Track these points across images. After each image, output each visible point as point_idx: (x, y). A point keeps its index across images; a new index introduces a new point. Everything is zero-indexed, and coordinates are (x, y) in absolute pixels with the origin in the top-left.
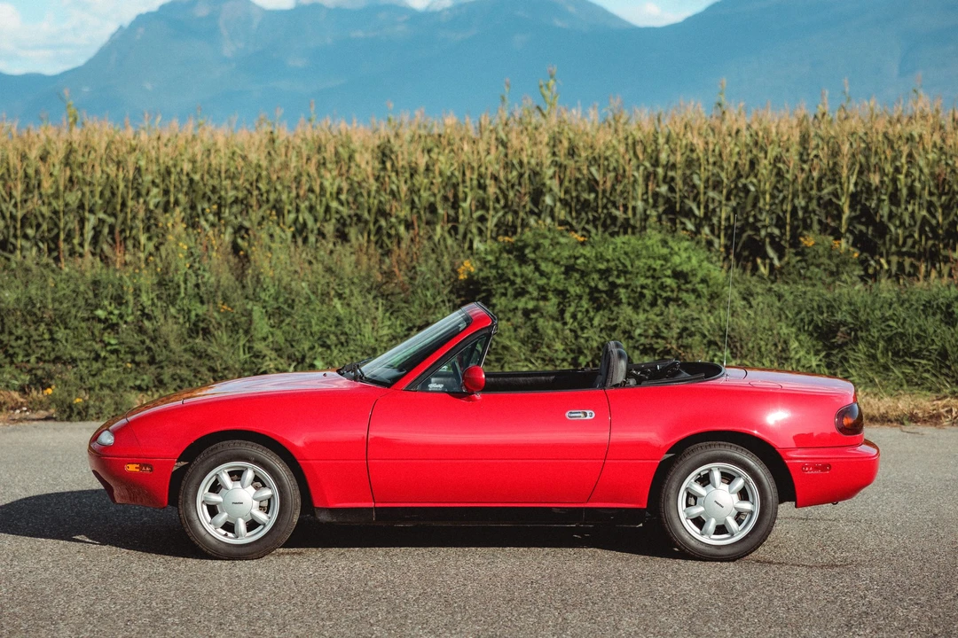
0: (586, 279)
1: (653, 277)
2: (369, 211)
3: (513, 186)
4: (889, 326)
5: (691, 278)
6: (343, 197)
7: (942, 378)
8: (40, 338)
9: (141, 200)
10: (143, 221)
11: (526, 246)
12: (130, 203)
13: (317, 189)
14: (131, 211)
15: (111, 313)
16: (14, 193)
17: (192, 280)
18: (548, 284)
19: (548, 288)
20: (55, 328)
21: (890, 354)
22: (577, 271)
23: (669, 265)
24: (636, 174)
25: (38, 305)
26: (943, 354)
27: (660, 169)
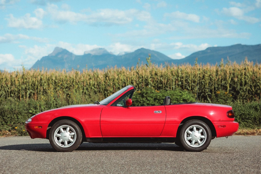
0: (160, 101)
1: (177, 101)
2: (102, 89)
3: (140, 83)
4: (240, 112)
5: (187, 101)
6: (95, 86)
7: (255, 125)
8: (14, 118)
9: (42, 87)
10: (42, 92)
11: (144, 93)
12: (39, 87)
13: (89, 84)
14: (39, 89)
15: (33, 111)
16: (8, 85)
17: (55, 103)
18: (150, 103)
19: (149, 104)
20: (18, 115)
21: (241, 119)
22: (157, 99)
23: (182, 98)
24: (173, 79)
25: (14, 109)
26: (255, 119)
27: (179, 78)
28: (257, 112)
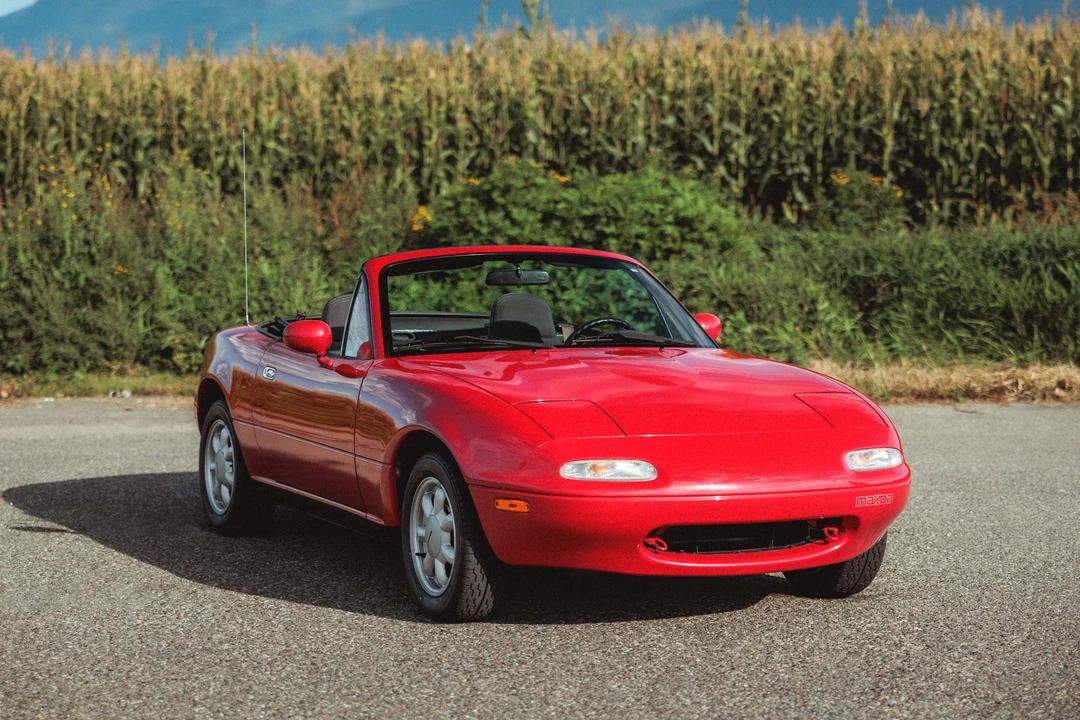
0: (569, 227)
1: (651, 224)
2: (315, 152)
3: (488, 120)
4: (939, 280)
5: (697, 225)
6: (283, 136)
7: (1005, 343)
9: (38, 143)
10: (38, 168)
11: (494, 187)
12: (23, 145)
13: (251, 125)
14: (25, 156)
17: (82, 236)
18: (522, 235)
21: (942, 315)
22: (558, 218)
23: (670, 209)
24: (636, 103)
26: (1007, 312)
27: (666, 99)
28: (1017, 282)
